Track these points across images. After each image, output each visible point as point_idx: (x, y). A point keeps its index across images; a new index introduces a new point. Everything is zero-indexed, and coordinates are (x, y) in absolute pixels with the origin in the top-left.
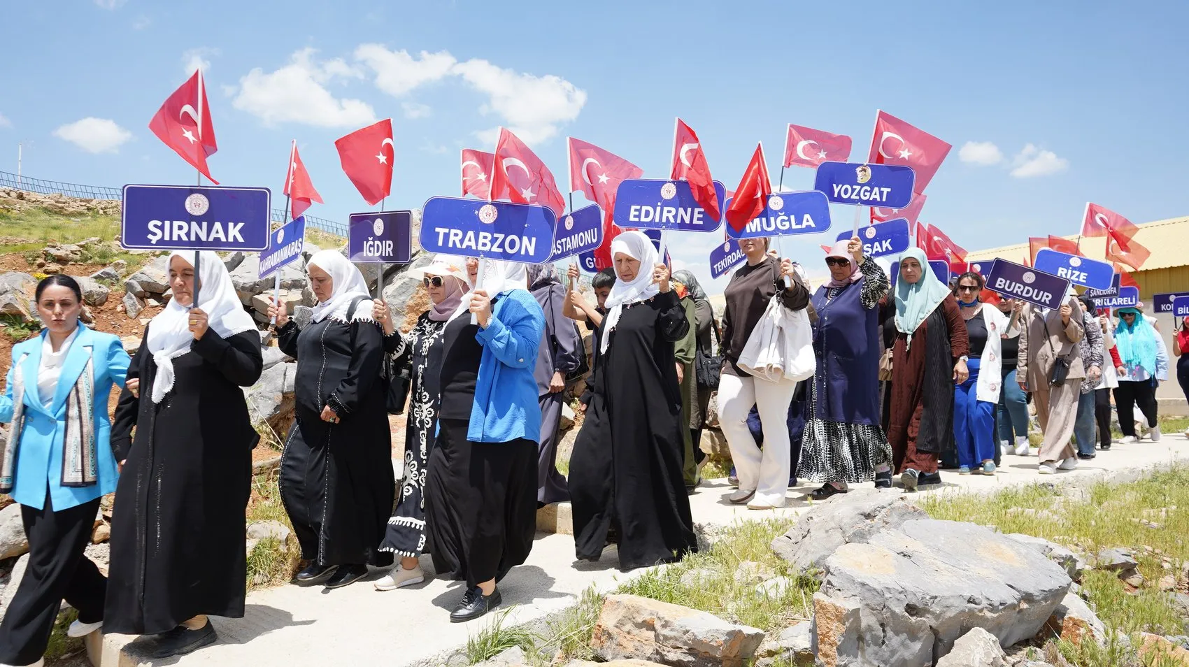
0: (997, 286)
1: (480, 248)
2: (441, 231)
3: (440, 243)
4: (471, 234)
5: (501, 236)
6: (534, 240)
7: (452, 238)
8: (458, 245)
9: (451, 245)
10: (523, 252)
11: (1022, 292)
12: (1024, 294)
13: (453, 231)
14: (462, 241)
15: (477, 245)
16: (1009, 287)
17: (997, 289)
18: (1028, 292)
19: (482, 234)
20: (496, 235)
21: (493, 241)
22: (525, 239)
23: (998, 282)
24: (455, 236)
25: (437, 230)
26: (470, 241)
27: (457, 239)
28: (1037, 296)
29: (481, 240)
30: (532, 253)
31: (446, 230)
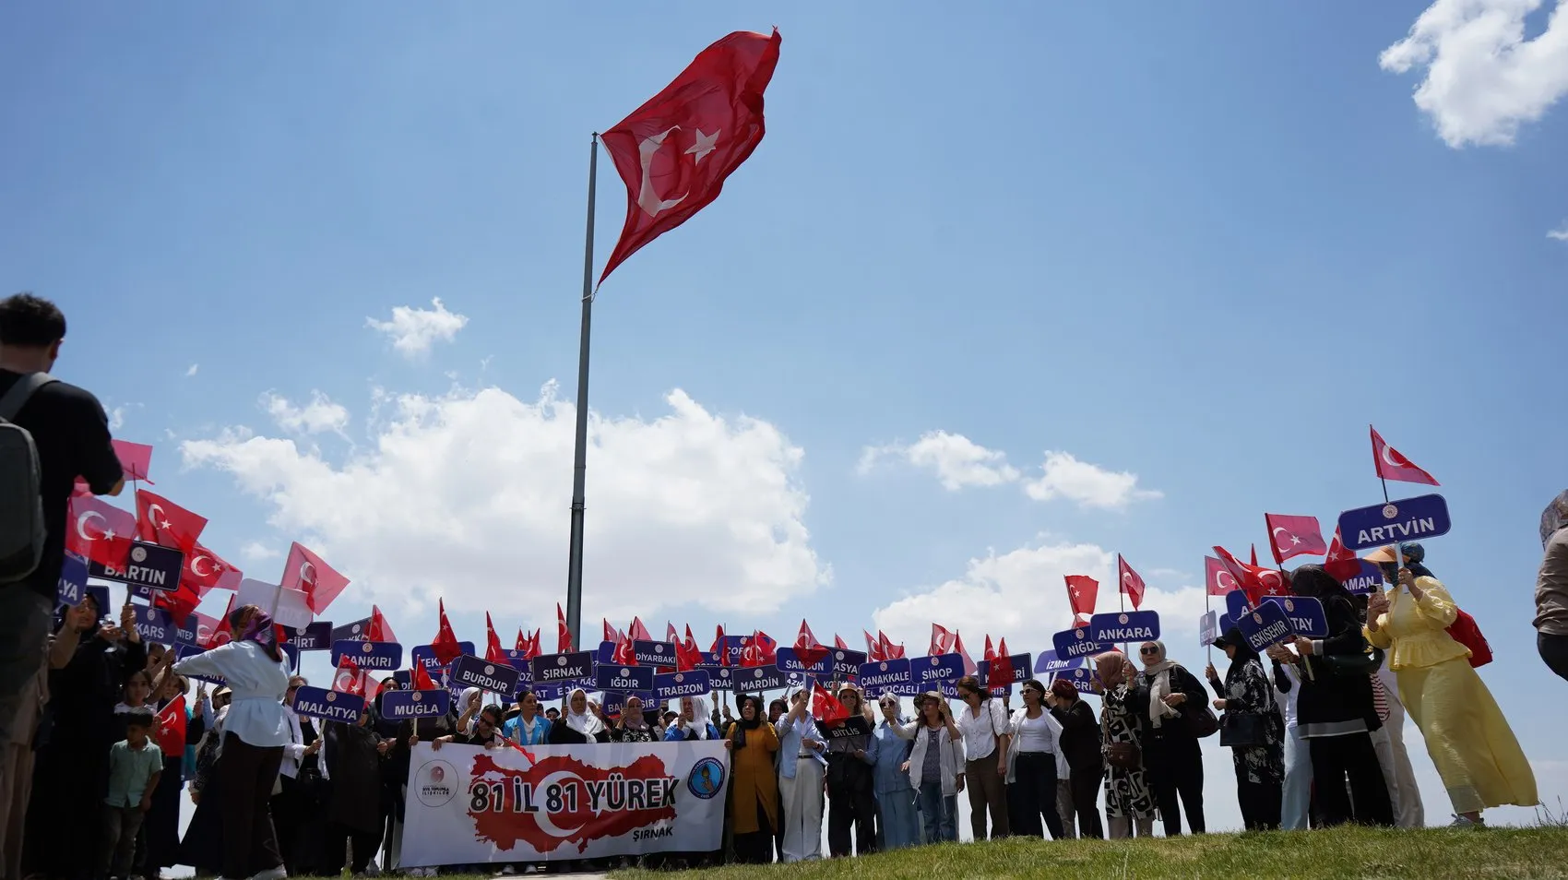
0: (464, 678)
11: (484, 682)
12: (486, 685)
16: (474, 679)
17: (465, 680)
18: (489, 682)
23: (465, 675)
28: (496, 686)
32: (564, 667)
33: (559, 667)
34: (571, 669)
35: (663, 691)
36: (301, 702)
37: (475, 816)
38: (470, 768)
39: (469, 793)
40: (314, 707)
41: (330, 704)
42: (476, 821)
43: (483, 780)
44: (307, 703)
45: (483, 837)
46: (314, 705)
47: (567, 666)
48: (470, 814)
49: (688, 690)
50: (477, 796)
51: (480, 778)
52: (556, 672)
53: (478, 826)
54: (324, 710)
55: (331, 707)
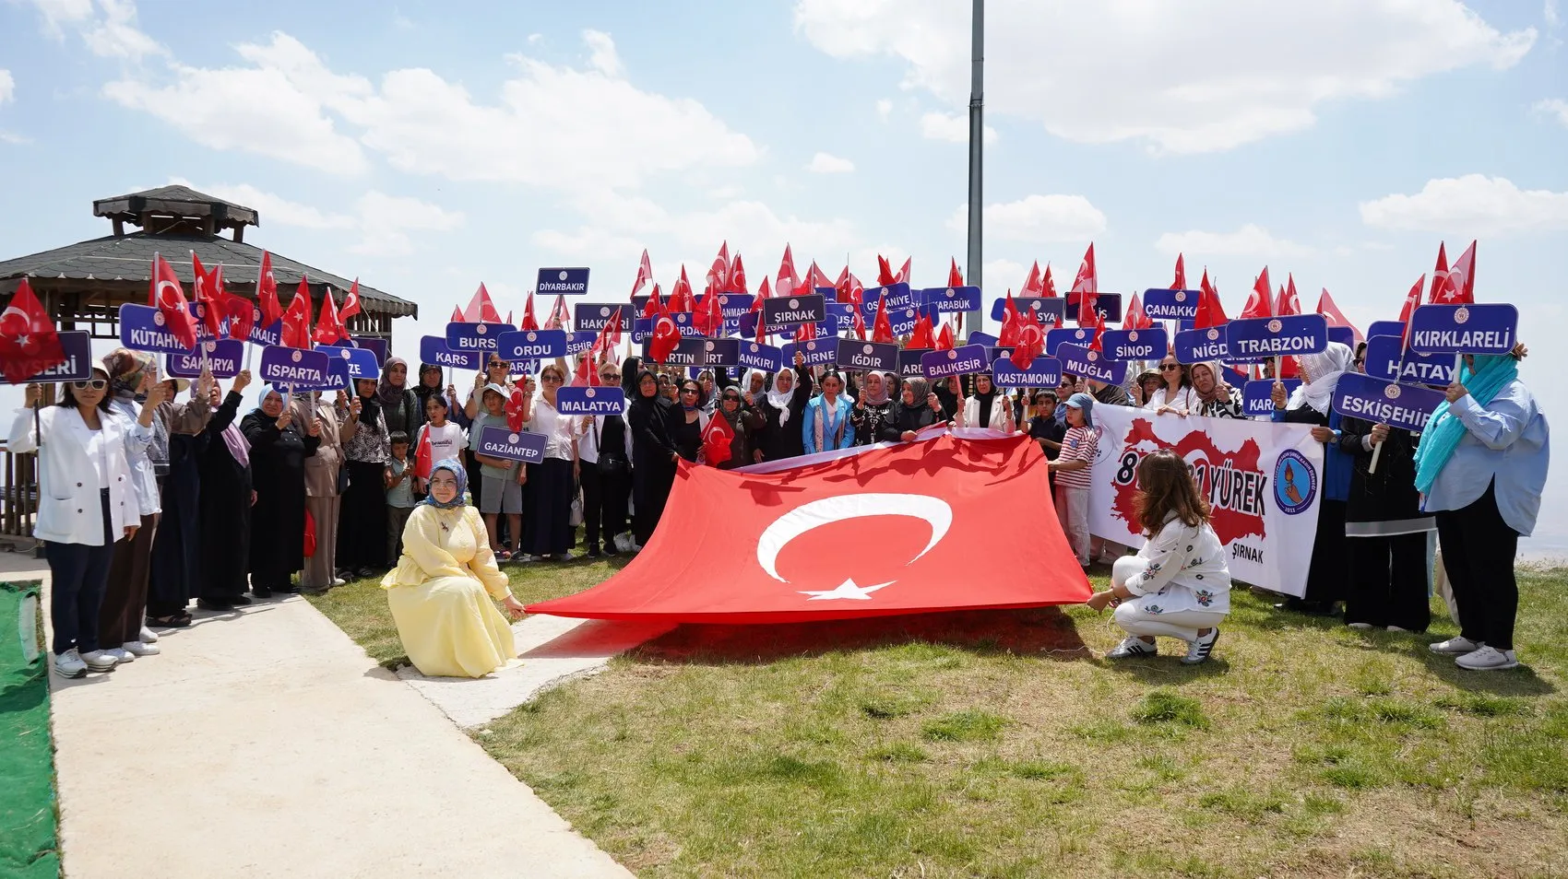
1: (1273, 349)
2: (1243, 343)
3: (1243, 351)
4: (1265, 341)
5: (1288, 340)
6: (1312, 337)
7: (1251, 346)
8: (1257, 350)
9: (1251, 351)
10: (1306, 347)
13: (1251, 342)
14: (1259, 347)
15: (1271, 347)
19: (1273, 340)
20: (1283, 339)
21: (1282, 343)
22: (1306, 338)
24: (1254, 344)
25: (1239, 342)
26: (1265, 345)
27: (1255, 346)
29: (1273, 345)
30: (1312, 346)
31: (1247, 342)
32: (795, 311)
33: (791, 310)
34: (803, 312)
35: (1247, 345)
36: (564, 403)
37: (1118, 487)
38: (1127, 435)
39: (1120, 461)
40: (577, 406)
41: (592, 399)
42: (1116, 493)
43: (1135, 450)
44: (569, 403)
45: (1118, 513)
46: (577, 403)
47: (799, 310)
48: (1113, 484)
49: (1289, 345)
50: (1126, 466)
51: (1133, 447)
52: (787, 316)
53: (1117, 500)
54: (587, 406)
55: (593, 403)
